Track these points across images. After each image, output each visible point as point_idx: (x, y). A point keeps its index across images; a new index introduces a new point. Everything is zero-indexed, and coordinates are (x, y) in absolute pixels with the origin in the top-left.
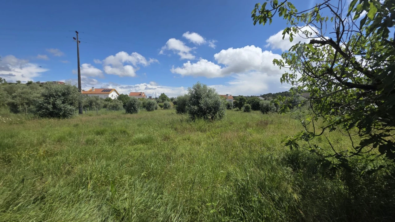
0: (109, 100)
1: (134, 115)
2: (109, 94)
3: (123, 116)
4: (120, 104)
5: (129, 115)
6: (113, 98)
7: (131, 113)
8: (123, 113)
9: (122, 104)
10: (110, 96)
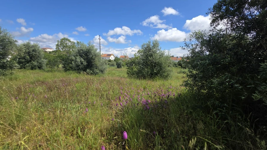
0: (110, 61)
1: (120, 69)
2: (110, 57)
3: (115, 69)
4: (115, 63)
5: (118, 69)
6: (112, 59)
7: (119, 68)
8: (116, 68)
9: (116, 63)
10: (110, 58)
